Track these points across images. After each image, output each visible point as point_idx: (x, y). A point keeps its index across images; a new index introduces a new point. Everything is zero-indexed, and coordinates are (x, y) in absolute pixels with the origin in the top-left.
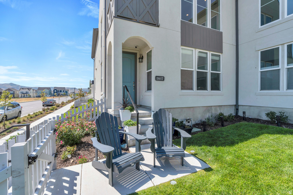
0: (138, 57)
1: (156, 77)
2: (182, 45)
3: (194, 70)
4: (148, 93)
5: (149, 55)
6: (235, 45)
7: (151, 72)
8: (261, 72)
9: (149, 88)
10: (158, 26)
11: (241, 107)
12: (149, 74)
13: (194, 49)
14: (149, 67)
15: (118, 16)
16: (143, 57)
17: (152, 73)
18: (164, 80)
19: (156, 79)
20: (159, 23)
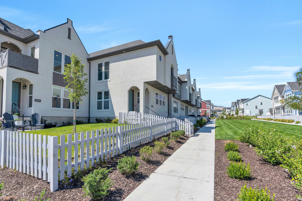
0: (22, 85)
2: (53, 84)
3: (61, 97)
4: (30, 108)
5: (31, 85)
6: (89, 86)
7: (32, 96)
8: (98, 101)
9: (30, 105)
10: (38, 74)
11: (92, 118)
12: (31, 98)
13: (61, 87)
14: (31, 93)
15: (10, 66)
16: (26, 86)
18: (40, 101)
19: (35, 101)
20: (38, 72)
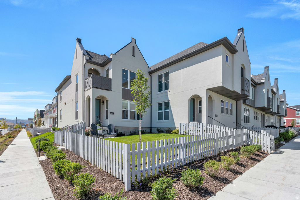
0: (101, 102)
1: (110, 113)
2: (122, 99)
3: (128, 110)
4: (107, 120)
5: (107, 101)
6: (151, 98)
8: (158, 112)
9: (107, 118)
10: (111, 91)
11: (154, 128)
12: (107, 111)
13: (128, 101)
14: (107, 107)
15: (94, 87)
16: (104, 102)
17: (109, 111)
18: (114, 114)
20: (112, 89)
